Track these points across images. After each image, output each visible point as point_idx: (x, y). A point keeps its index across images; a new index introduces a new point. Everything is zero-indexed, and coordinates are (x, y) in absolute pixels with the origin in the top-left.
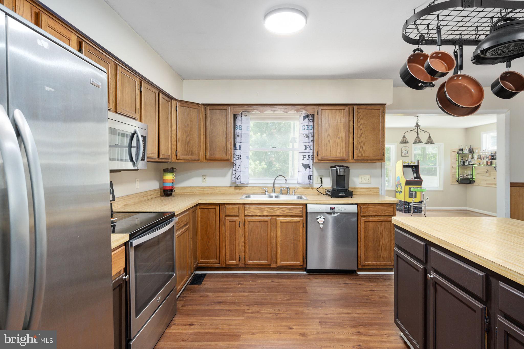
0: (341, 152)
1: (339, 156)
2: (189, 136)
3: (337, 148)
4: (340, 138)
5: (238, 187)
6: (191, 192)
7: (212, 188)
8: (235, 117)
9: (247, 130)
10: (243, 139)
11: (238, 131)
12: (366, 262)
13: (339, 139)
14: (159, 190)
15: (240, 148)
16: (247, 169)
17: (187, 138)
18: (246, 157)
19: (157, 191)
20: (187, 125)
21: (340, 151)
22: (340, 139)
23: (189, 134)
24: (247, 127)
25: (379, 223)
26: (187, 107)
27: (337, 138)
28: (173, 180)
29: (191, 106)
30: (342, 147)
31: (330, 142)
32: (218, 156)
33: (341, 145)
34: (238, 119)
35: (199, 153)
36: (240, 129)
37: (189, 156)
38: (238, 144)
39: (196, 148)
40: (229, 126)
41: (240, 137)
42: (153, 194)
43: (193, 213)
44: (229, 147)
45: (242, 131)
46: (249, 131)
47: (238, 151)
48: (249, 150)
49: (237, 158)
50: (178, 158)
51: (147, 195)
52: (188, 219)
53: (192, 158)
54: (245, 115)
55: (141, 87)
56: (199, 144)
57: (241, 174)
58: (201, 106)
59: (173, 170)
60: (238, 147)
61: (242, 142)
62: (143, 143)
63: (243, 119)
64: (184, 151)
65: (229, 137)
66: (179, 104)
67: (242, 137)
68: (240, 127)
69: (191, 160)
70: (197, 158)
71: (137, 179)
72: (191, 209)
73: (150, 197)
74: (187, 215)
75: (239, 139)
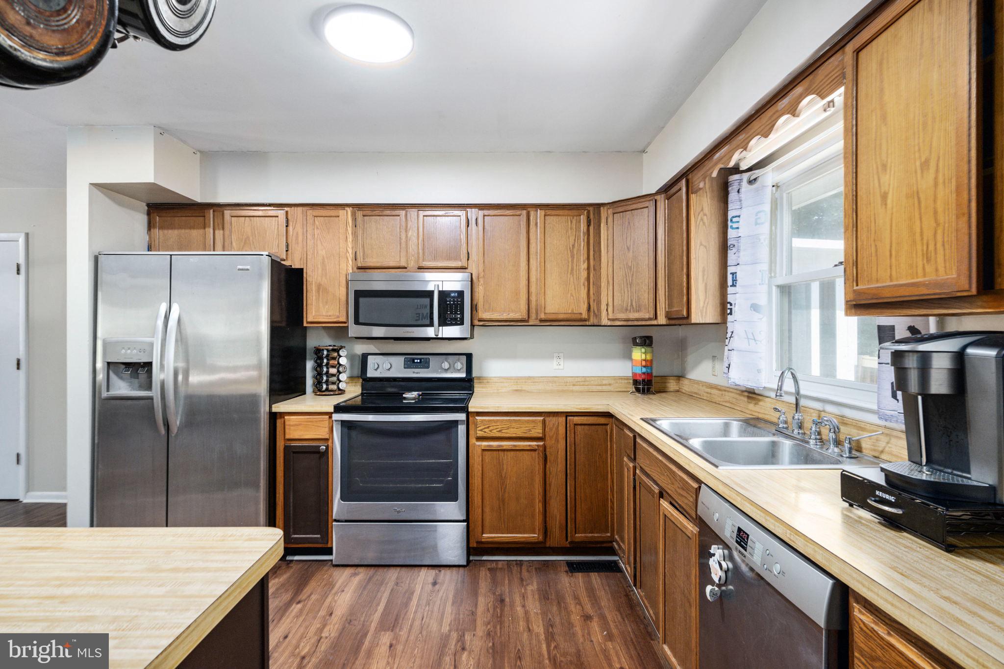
0: (939, 245)
1: (931, 277)
2: (631, 269)
3: (918, 230)
4: (933, 164)
5: (754, 396)
7: (720, 390)
9: (756, 224)
10: (745, 255)
11: (731, 233)
13: (928, 169)
15: (734, 280)
16: (752, 342)
17: (626, 274)
18: (751, 307)
19: (627, 379)
20: (626, 248)
21: (931, 247)
22: (932, 170)
23: (631, 267)
24: (756, 215)
26: (626, 211)
27: (916, 172)
28: (652, 361)
29: (634, 206)
30: (941, 218)
31: (889, 201)
32: (675, 309)
33: (939, 203)
34: (732, 197)
35: (652, 305)
36: (735, 225)
37: (630, 312)
38: (730, 270)
39: (646, 295)
40: (684, 228)
41: (734, 250)
42: (610, 385)
43: (583, 427)
44: (685, 284)
45: (741, 232)
46: (762, 223)
47: (730, 290)
48: (760, 284)
49: (729, 311)
50: (611, 317)
51: (587, 383)
52: (541, 431)
53: (636, 315)
54: (751, 182)
55: (476, 219)
56: (652, 285)
57: (735, 359)
58: (658, 197)
59: (646, 342)
60: (730, 282)
61: (738, 264)
62: (458, 301)
63: (743, 195)
64: (620, 303)
65: (685, 258)
66: (610, 211)
67: (738, 250)
68: (734, 220)
69: (637, 320)
70: (647, 316)
71: (558, 353)
72: (569, 418)
73: (600, 388)
74: (533, 421)
75: (731, 254)
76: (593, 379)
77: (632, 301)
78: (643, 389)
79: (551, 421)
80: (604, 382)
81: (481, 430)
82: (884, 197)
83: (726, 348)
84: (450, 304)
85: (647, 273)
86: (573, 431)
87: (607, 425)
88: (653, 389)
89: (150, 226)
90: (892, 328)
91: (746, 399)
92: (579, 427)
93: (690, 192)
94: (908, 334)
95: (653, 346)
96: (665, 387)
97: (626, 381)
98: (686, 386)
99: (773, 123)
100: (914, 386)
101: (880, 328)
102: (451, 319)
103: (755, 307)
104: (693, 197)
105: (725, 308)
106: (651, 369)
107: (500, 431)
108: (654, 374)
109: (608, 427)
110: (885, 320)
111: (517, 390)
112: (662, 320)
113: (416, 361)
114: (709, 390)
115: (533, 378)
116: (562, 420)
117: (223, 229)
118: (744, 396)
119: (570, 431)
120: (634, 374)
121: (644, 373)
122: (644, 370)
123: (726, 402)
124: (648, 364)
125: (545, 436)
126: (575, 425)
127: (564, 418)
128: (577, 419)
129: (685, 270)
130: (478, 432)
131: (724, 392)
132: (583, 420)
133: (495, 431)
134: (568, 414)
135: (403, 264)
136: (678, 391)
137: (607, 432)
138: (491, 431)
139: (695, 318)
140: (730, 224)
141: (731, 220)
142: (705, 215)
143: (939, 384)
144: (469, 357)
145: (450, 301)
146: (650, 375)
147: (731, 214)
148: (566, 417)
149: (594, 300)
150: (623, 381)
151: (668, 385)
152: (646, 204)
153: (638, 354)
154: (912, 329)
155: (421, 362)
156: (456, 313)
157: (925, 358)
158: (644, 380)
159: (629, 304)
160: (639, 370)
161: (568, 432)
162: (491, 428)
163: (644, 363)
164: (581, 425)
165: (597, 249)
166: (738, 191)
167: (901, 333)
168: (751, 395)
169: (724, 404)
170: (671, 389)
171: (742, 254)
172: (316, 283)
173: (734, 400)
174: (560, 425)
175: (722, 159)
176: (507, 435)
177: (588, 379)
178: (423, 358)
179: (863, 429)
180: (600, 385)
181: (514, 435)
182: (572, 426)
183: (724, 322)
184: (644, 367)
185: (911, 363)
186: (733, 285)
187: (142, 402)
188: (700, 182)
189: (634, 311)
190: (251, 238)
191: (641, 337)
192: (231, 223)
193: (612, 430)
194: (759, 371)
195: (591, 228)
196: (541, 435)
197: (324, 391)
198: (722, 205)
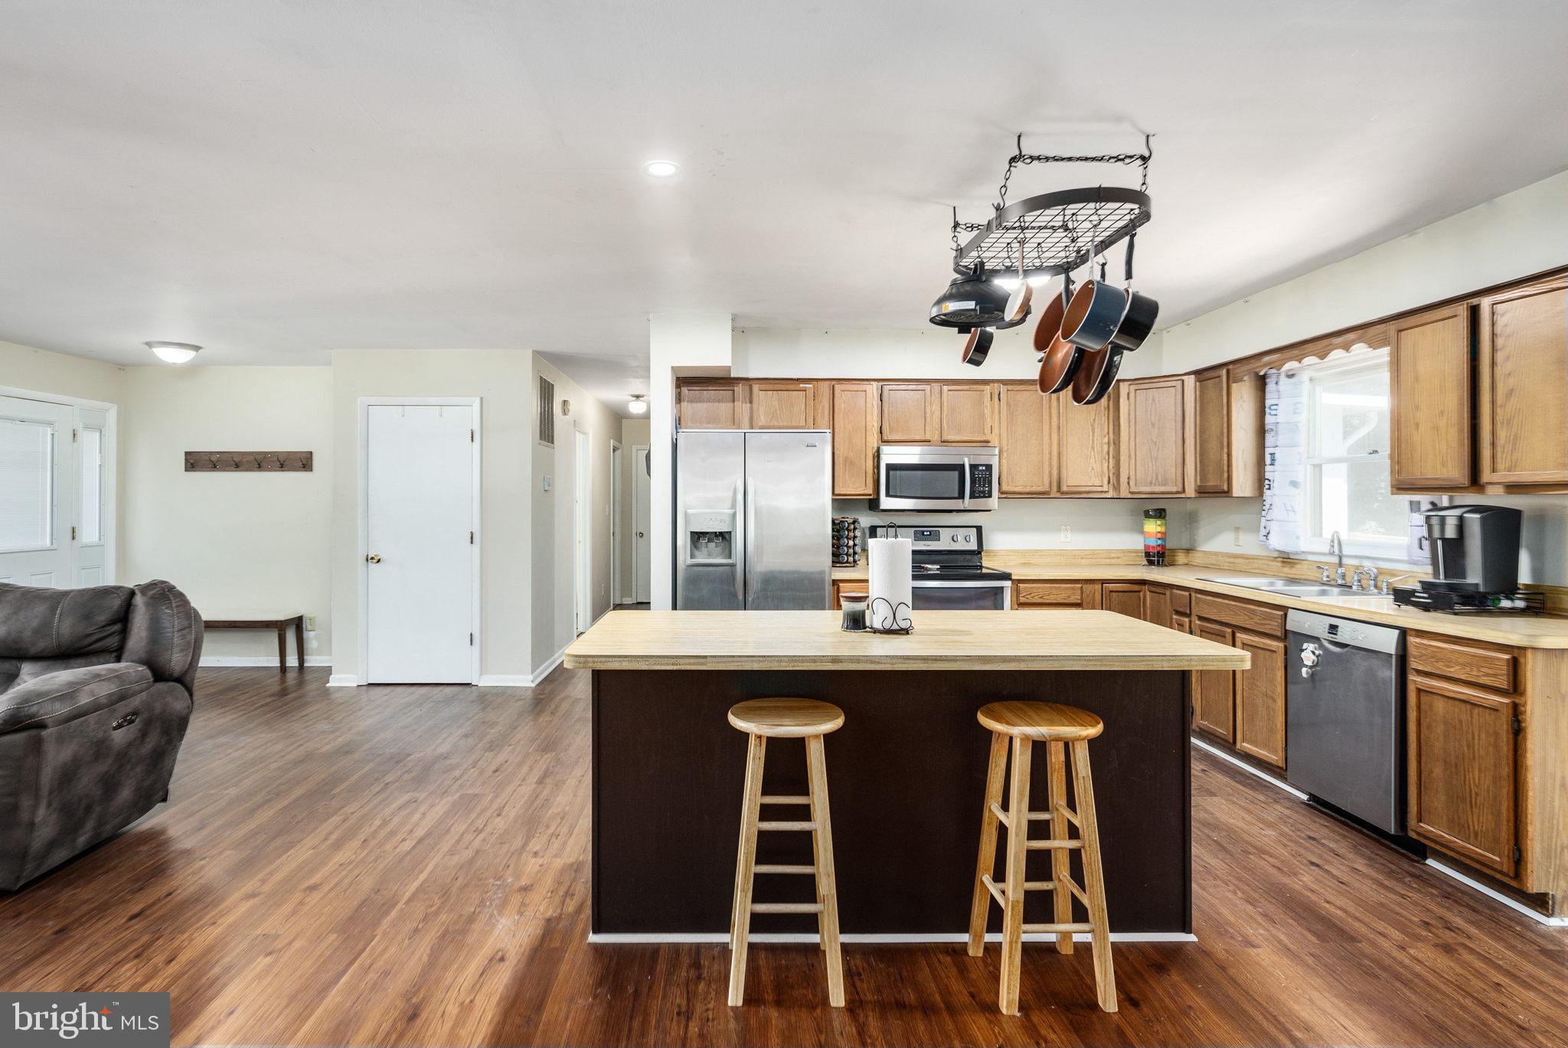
0: (1449, 459)
1: (1444, 475)
2: (1155, 445)
3: (1438, 448)
4: (1446, 413)
5: (1289, 560)
6: (1217, 565)
7: (1247, 559)
8: (1261, 382)
9: (1295, 413)
10: (1282, 439)
11: (1269, 419)
12: (1421, 824)
13: (1443, 416)
14: (1142, 553)
15: (1273, 460)
16: (1291, 513)
17: (1150, 449)
18: (1290, 484)
20: (1150, 424)
21: (1445, 458)
22: (1446, 416)
23: (1156, 442)
24: (1293, 406)
25: (1463, 706)
26: (1150, 389)
28: (1163, 534)
29: (1160, 385)
30: (1450, 444)
31: (1420, 428)
32: (1210, 484)
33: (1449, 436)
34: (1270, 387)
35: (1180, 479)
36: (1273, 412)
37: (1155, 485)
38: (1268, 451)
39: (1174, 469)
40: (1225, 412)
41: (1273, 434)
42: (1118, 558)
43: (1117, 594)
44: (1226, 462)
45: (1280, 419)
46: (1300, 413)
47: (1268, 468)
48: (1298, 464)
49: (1267, 487)
50: (1132, 490)
51: (1095, 556)
52: (1079, 597)
53: (1163, 489)
54: (1290, 376)
55: (999, 394)
56: (1180, 460)
57: (1274, 527)
58: (1185, 378)
59: (1160, 514)
60: (1268, 460)
61: (1277, 446)
62: (986, 474)
63: (1281, 387)
64: (1144, 476)
65: (1225, 440)
66: (1133, 388)
67: (1277, 433)
68: (1273, 407)
69: (1162, 493)
70: (1174, 489)
71: (1066, 526)
72: (1104, 585)
73: (1108, 561)
74: (1073, 588)
75: (1269, 439)
76: (1101, 552)
77: (1157, 475)
78: (1158, 561)
79: (1088, 588)
80: (1113, 555)
81: (1024, 597)
82: (1417, 425)
83: (1263, 519)
84: (978, 477)
85: (1174, 449)
86: (1108, 598)
87: (1139, 592)
88: (1166, 562)
89: (679, 399)
90: (1419, 503)
91: (1279, 564)
92: (1114, 594)
93: (1231, 381)
94: (1430, 507)
95: (1167, 518)
96: (1174, 561)
97: (1135, 554)
98: (1197, 558)
99: (1327, 352)
100: (1436, 534)
101: (1411, 503)
102: (980, 492)
103: (1294, 484)
104: (1234, 386)
105: (1261, 482)
106: (1165, 542)
107: (1041, 598)
108: (1167, 548)
109: (1141, 594)
110: (1416, 497)
111: (1024, 564)
112: (1191, 491)
113: (925, 533)
114: (1232, 560)
115: (1041, 551)
116: (1098, 587)
117: (751, 402)
118: (1277, 562)
119: (1106, 597)
120: (1146, 547)
121: (1159, 546)
122: (1159, 542)
123: (1254, 569)
124: (1163, 536)
125: (1082, 601)
126: (1111, 591)
127: (1100, 586)
128: (1112, 586)
129: (1225, 450)
130: (1021, 598)
131: (1251, 561)
132: (1119, 587)
133: (1036, 598)
134: (1103, 582)
135: (928, 437)
136: (1187, 564)
137: (1140, 598)
138: (1032, 597)
139: (1237, 492)
140: (1267, 410)
141: (1270, 408)
142: (1244, 401)
143: (1451, 533)
144: (979, 529)
145: (979, 474)
146: (1163, 547)
147: (1268, 403)
148: (1102, 584)
149: (1114, 474)
150: (1132, 554)
151: (1177, 558)
152: (1174, 383)
153: (1153, 527)
154: (1433, 503)
155: (930, 535)
156: (984, 486)
157: (1443, 519)
158: (1158, 552)
159: (1154, 478)
160: (1153, 542)
161: (1104, 599)
162: (1033, 595)
163: (1159, 535)
164: (1116, 592)
165: (1116, 423)
166: (1276, 383)
167: (1425, 506)
168: (1285, 560)
169: (1252, 571)
170: (1180, 563)
171: (1280, 437)
172: (843, 455)
173: (1265, 566)
174: (1096, 592)
175: (1271, 363)
176: (1048, 601)
177: (1096, 552)
178: (933, 531)
179: (1394, 575)
180: (1109, 558)
181: (1055, 601)
182: (1108, 593)
183: (1261, 494)
184: (1159, 539)
185: (1435, 521)
186: (1272, 464)
187: (721, 568)
188: (1245, 375)
189: (1159, 485)
190: (778, 412)
191: (1155, 510)
192: (759, 396)
193: (1145, 597)
194: (1298, 538)
195: (1111, 402)
196: (1080, 601)
197: (844, 563)
198: (1259, 393)
